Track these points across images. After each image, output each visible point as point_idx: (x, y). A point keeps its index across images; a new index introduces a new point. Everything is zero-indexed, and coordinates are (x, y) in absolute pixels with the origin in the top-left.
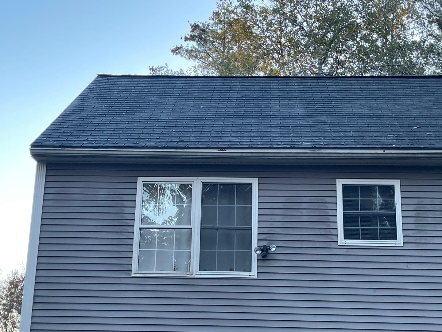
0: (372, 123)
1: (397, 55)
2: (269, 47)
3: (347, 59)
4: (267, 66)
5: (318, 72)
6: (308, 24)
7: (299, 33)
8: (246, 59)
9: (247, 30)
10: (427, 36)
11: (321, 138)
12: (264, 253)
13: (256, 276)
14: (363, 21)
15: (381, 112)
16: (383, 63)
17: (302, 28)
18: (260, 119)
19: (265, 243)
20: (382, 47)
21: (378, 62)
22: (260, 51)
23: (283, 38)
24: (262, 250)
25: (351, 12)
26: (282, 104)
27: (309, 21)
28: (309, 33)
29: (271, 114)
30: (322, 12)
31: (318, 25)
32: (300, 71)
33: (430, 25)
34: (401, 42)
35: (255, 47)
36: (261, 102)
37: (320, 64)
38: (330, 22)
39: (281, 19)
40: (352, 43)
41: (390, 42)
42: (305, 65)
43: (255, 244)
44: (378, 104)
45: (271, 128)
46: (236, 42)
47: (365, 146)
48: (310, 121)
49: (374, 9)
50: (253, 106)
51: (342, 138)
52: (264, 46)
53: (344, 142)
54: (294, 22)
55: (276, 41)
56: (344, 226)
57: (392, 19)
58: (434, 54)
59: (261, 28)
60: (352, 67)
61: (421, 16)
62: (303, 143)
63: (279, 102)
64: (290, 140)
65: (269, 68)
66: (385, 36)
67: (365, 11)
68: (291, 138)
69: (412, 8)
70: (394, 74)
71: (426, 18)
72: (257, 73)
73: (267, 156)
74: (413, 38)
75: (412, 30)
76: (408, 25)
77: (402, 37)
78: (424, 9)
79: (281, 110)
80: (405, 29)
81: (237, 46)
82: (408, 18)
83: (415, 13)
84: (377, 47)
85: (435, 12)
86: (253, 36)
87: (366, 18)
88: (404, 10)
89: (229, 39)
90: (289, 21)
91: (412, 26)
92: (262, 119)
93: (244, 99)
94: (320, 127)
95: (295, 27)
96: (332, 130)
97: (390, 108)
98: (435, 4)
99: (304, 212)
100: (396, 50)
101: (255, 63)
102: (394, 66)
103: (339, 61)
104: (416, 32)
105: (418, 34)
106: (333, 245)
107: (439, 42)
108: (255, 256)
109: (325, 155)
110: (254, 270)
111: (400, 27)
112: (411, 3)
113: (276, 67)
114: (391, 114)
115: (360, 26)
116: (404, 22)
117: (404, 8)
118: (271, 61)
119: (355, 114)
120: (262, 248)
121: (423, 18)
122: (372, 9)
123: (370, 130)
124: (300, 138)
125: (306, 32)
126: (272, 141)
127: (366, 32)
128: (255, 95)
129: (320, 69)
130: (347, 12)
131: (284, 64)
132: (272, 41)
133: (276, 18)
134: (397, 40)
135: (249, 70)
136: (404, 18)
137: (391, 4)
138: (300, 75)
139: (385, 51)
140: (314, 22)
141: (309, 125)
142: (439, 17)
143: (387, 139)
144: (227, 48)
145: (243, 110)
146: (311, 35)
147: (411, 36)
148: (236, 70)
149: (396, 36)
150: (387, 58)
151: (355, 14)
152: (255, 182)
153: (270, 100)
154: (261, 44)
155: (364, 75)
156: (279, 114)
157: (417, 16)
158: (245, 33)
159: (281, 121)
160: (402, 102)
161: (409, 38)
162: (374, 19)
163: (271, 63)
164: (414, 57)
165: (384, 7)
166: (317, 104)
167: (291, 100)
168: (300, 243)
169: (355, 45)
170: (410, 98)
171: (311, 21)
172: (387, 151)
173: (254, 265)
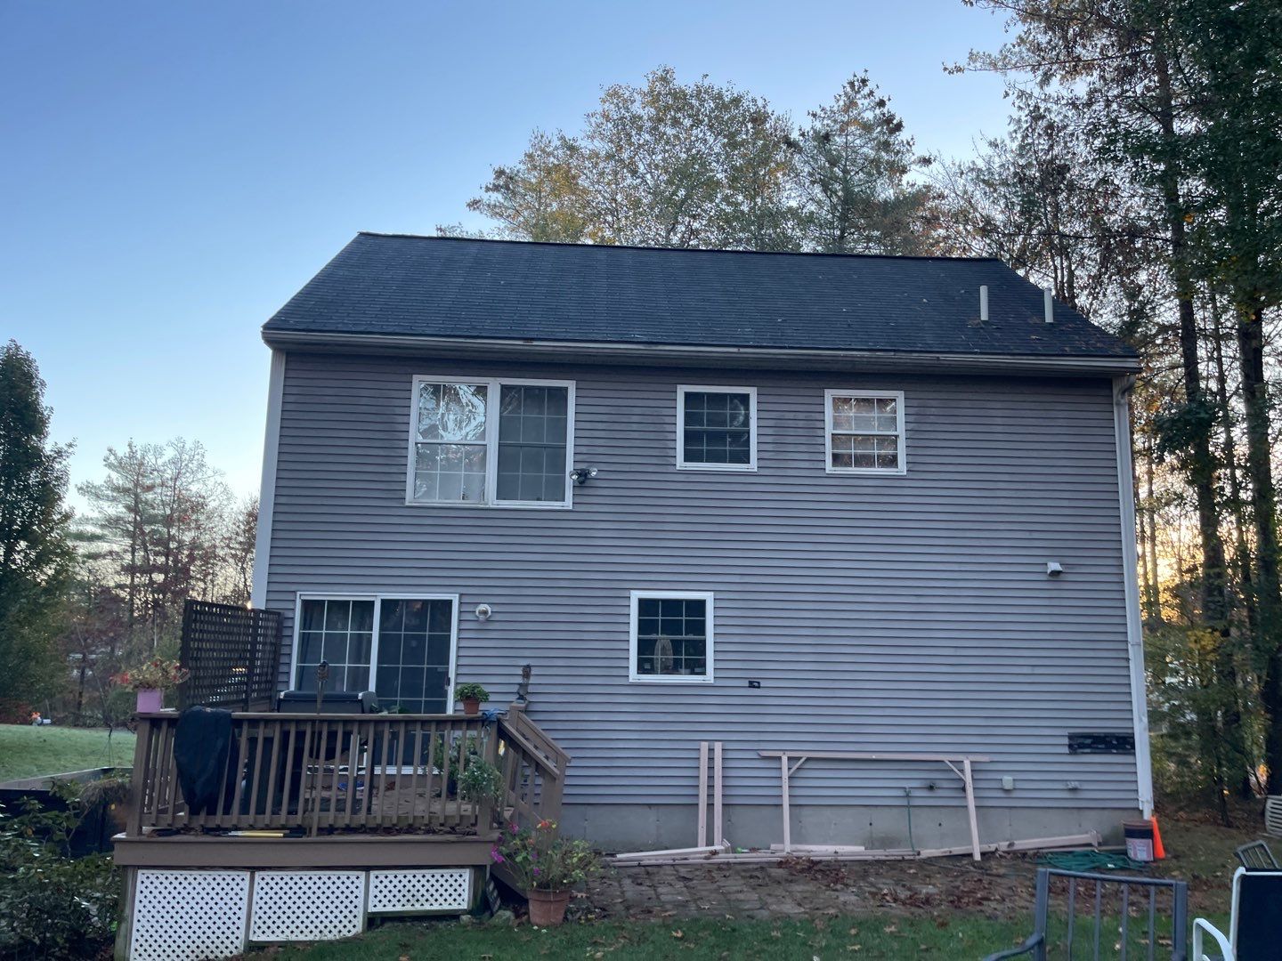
0: (726, 313)
1: (767, 225)
2: (600, 206)
3: (703, 227)
4: (597, 232)
5: (664, 242)
6: (653, 177)
7: (641, 188)
8: (569, 221)
9: (570, 180)
10: (807, 201)
11: (659, 330)
12: (582, 478)
13: (571, 508)
14: (726, 177)
15: (738, 299)
16: (749, 234)
17: (644, 181)
19: (583, 466)
20: (749, 213)
21: (743, 233)
22: (588, 211)
23: (619, 194)
24: (579, 475)
25: (710, 163)
27: (654, 172)
28: (654, 189)
29: (596, 296)
30: (671, 162)
31: (665, 179)
32: (641, 240)
33: (811, 187)
34: (773, 208)
35: (581, 205)
37: (668, 232)
38: (682, 175)
39: (617, 167)
40: (710, 205)
41: (759, 206)
42: (648, 232)
43: (570, 465)
46: (556, 196)
47: (715, 343)
51: (686, 331)
52: (594, 204)
53: (689, 336)
54: (634, 172)
55: (610, 198)
56: (685, 446)
57: (763, 175)
58: (815, 225)
59: (589, 178)
60: (709, 238)
61: (800, 173)
62: (636, 335)
64: (620, 331)
65: (599, 234)
66: (753, 198)
67: (729, 162)
68: (620, 328)
70: (762, 249)
71: (807, 176)
72: (584, 240)
74: (788, 203)
75: (788, 192)
76: (783, 184)
77: (775, 201)
78: (805, 164)
80: (779, 191)
81: (557, 202)
82: (784, 175)
83: (793, 168)
84: (743, 213)
85: (818, 168)
86: (579, 190)
87: (729, 173)
88: (779, 164)
89: (546, 192)
90: (627, 170)
91: (788, 186)
92: (583, 302)
94: (659, 316)
95: (635, 180)
96: (674, 320)
97: (751, 294)
99: (634, 427)
100: (767, 218)
101: (581, 227)
102: (763, 238)
103: (691, 228)
104: (793, 195)
105: (795, 197)
106: (671, 469)
107: (822, 210)
108: (570, 481)
109: (663, 353)
110: (568, 499)
111: (773, 186)
113: (609, 233)
114: (751, 302)
115: (722, 182)
116: (779, 181)
119: (706, 300)
120: (579, 472)
121: (803, 177)
122: (737, 161)
123: (723, 322)
124: (632, 329)
125: (649, 187)
127: (728, 191)
129: (667, 238)
130: (705, 162)
131: (620, 229)
132: (604, 198)
133: (610, 166)
134: (768, 204)
135: (573, 234)
136: (779, 175)
138: (641, 246)
139: (752, 218)
140: (661, 174)
141: (644, 313)
142: (822, 175)
143: (743, 334)
144: (544, 204)
146: (656, 192)
147: (786, 199)
148: (555, 233)
149: (767, 199)
150: (755, 228)
151: (714, 166)
152: (571, 386)
154: (589, 200)
155: (724, 249)
157: (796, 173)
158: (569, 184)
160: (766, 286)
161: (784, 202)
162: (740, 174)
163: (603, 227)
164: (788, 228)
166: (657, 285)
167: (623, 279)
168: (628, 465)
169: (713, 207)
170: (777, 282)
172: (742, 350)
173: (569, 493)
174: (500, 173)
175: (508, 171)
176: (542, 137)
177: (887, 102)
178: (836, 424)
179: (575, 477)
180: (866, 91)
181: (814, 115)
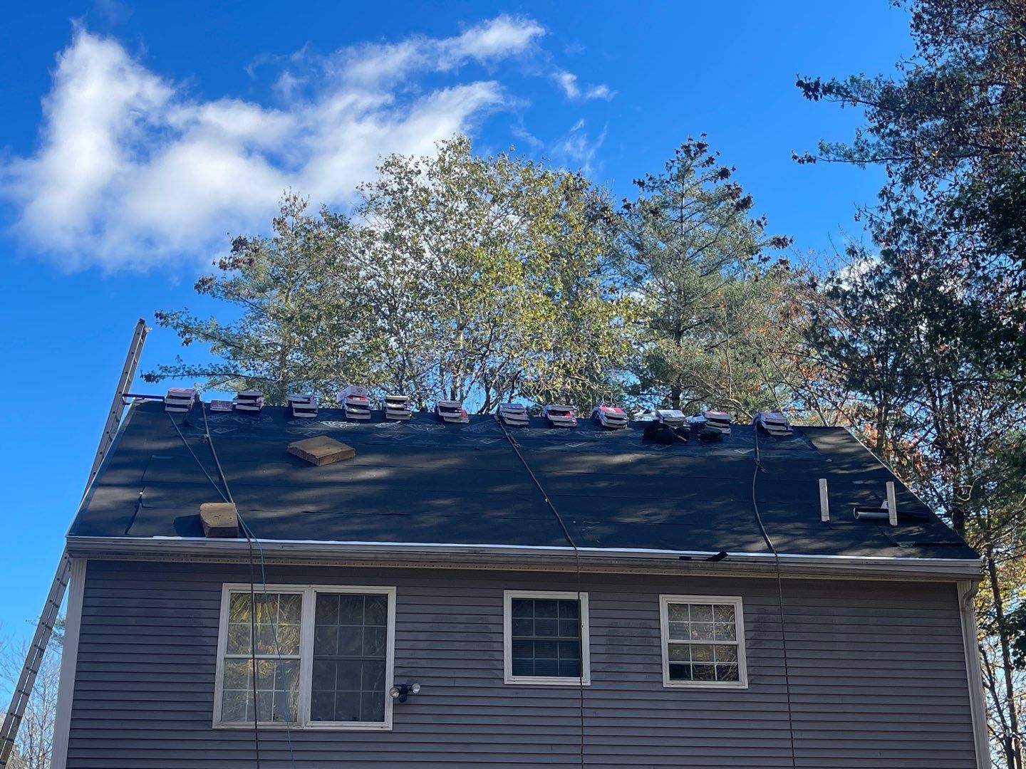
12: (403, 695)
13: (391, 729)
19: (404, 681)
24: (401, 692)
43: (389, 682)
56: (512, 657)
106: (498, 684)
109: (490, 558)
110: (388, 719)
120: (400, 688)
152: (391, 593)
168: (452, 680)
173: (389, 712)
174: (239, 244)
175: (250, 241)
176: (295, 198)
177: (731, 172)
178: (673, 632)
179: (396, 695)
180: (705, 157)
181: (641, 184)
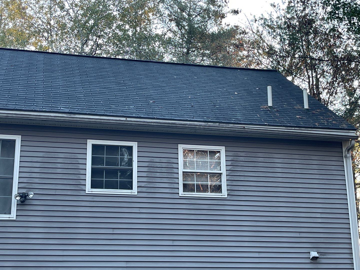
0: (119, 96)
1: (143, 44)
2: (40, 27)
3: (105, 43)
4: (37, 43)
5: (80, 51)
6: (74, 11)
7: (67, 18)
8: (19, 35)
9: (21, 10)
10: (168, 31)
11: (76, 105)
12: (23, 199)
13: (15, 219)
14: (119, 14)
15: (126, 88)
16: (132, 48)
17: (68, 14)
18: (26, 86)
19: (24, 191)
20: (133, 36)
21: (129, 48)
22: (32, 29)
23: (52, 20)
24: (21, 197)
25: (109, 6)
26: (46, 75)
27: (75, 9)
28: (74, 19)
29: (36, 83)
30: (85, 3)
31: (81, 13)
32: (65, 49)
33: (169, 23)
34: (147, 34)
35: (28, 25)
36: (28, 72)
37: (83, 45)
38: (92, 11)
39: (51, 4)
40: (109, 30)
41: (138, 33)
42: (70, 44)
43: (15, 191)
44: (125, 81)
45: (35, 94)
46: (11, 19)
47: (111, 114)
48: (68, 91)
49: (127, 5)
50: (21, 75)
51: (93, 106)
52: (36, 26)
53: (95, 110)
54: (62, 8)
55: (47, 22)
56: (91, 178)
57: (141, 14)
58: (172, 45)
59: (34, 10)
60: (108, 50)
61: (163, 14)
62: (61, 108)
63: (43, 73)
64: (51, 105)
65: (39, 44)
66: (135, 28)
67: (120, 6)
68: (51, 104)
69: (156, 7)
70: (140, 58)
71: (167, 16)
72: (29, 47)
73: (29, 118)
74: (156, 31)
75: (156, 25)
76: (153, 20)
77: (148, 30)
78: (166, 9)
79: (44, 80)
80: (150, 24)
81: (12, 23)
82: (153, 15)
83: (159, 11)
84: (129, 36)
85: (174, 12)
86: (27, 16)
87: (121, 12)
88: (150, 8)
89: (5, 16)
90: (58, 6)
91: (156, 21)
92: (28, 86)
93: (13, 68)
94: (76, 96)
95: (63, 13)
96: (86, 99)
97: (133, 85)
98: (174, 6)
99: (59, 166)
100: (143, 40)
101: (27, 39)
102: (141, 52)
103: (97, 43)
104: (159, 27)
105: (160, 28)
106: (82, 193)
107: (176, 37)
108: (14, 201)
109: (79, 119)
110: (13, 213)
111: (147, 21)
112: (156, 3)
113: (45, 43)
114: (134, 90)
115: (116, 17)
116: (150, 18)
117: (150, 7)
118: (41, 38)
119: (106, 88)
120: (21, 194)
121: (164, 17)
122: (125, 5)
123: (116, 102)
124: (59, 104)
125: (71, 17)
126: (35, 106)
127: (120, 23)
128: (23, 65)
129: (82, 48)
130: (106, 4)
131: (52, 42)
132: (43, 22)
133: (47, 3)
134: (144, 31)
135: (22, 44)
136: (150, 14)
137: (140, 3)
138: (65, 52)
139: (134, 39)
140: (79, 10)
141: (67, 94)
142: (176, 17)
143: (129, 110)
144: (4, 24)
145: (11, 78)
146: (76, 21)
147: (155, 29)
148: (10, 43)
149: (144, 28)
150: (136, 45)
151: (112, 7)
152: (18, 139)
153: (35, 71)
154: (33, 23)
155: (117, 57)
156: (43, 83)
157: (160, 14)
158: (20, 12)
159: (43, 89)
160: (143, 81)
161: (153, 31)
162: (127, 13)
163: (41, 40)
164: (156, 46)
165: (135, 4)
166: (75, 78)
167: (54, 73)
168: (54, 191)
169: (111, 32)
170: (149, 79)
171: (76, 8)
172: (128, 119)
173: (14, 208)
178: (185, 165)
179: (18, 198)
